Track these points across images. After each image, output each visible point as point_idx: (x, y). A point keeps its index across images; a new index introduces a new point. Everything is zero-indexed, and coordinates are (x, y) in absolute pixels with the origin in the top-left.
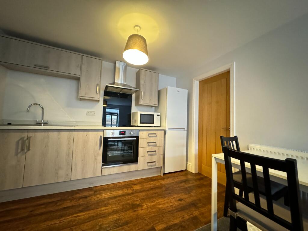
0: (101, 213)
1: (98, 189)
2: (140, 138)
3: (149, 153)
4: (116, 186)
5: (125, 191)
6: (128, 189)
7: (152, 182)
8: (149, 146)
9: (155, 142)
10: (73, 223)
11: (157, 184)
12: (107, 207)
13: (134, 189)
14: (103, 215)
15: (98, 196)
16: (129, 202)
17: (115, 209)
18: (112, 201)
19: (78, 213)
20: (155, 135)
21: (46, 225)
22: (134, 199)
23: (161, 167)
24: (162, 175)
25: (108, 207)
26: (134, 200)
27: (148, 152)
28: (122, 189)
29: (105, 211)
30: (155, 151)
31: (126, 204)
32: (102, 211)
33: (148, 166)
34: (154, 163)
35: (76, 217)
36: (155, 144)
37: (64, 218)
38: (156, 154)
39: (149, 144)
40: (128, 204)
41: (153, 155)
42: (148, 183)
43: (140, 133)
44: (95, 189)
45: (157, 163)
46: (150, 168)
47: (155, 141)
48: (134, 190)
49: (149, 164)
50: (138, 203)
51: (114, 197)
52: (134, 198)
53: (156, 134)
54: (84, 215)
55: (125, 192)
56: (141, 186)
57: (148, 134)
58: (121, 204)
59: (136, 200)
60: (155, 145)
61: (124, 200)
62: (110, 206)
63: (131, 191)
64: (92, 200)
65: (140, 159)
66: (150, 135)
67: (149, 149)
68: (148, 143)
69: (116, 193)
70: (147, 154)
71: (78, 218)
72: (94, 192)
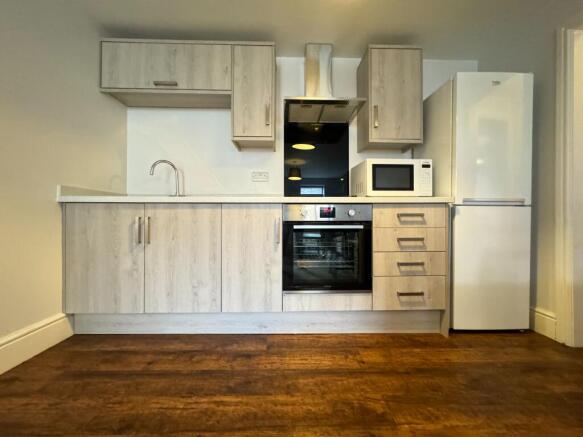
0: (274, 412)
1: (276, 341)
2: (374, 225)
3: (403, 268)
4: (318, 342)
5: (340, 361)
6: (347, 357)
7: (418, 350)
8: (401, 247)
9: (422, 239)
10: (208, 421)
11: (435, 359)
12: (292, 396)
13: (365, 359)
14: (279, 418)
15: (275, 358)
16: (350, 396)
17: (313, 409)
18: (305, 381)
19: (225, 394)
20: (420, 219)
21: (159, 406)
22: (367, 392)
23: (442, 312)
24: (446, 334)
25: (295, 399)
26: (368, 395)
27: (400, 264)
28: (332, 353)
29: (285, 409)
30: (422, 264)
31: (344, 403)
32: (279, 408)
33: (402, 303)
34: (420, 297)
35: (218, 403)
36: (419, 243)
37: (194, 399)
38: (424, 274)
39: (403, 243)
40: (349, 404)
41: (413, 274)
42: (405, 350)
43: (376, 211)
44: (270, 340)
45: (429, 298)
46: (408, 308)
47: (420, 236)
48: (363, 362)
49: (404, 298)
50: (379, 408)
51: (312, 371)
52: (365, 387)
53: (422, 215)
54: (237, 404)
55: (341, 363)
56: (384, 356)
57: (399, 216)
58: (329, 397)
59: (373, 396)
60: (420, 247)
61: (337, 386)
62: (298, 394)
63: (356, 366)
64: (260, 366)
65: (378, 281)
66: (403, 219)
67: (402, 258)
68: (400, 240)
69: (316, 360)
70: (396, 271)
71: (221, 408)
72: (268, 348)
